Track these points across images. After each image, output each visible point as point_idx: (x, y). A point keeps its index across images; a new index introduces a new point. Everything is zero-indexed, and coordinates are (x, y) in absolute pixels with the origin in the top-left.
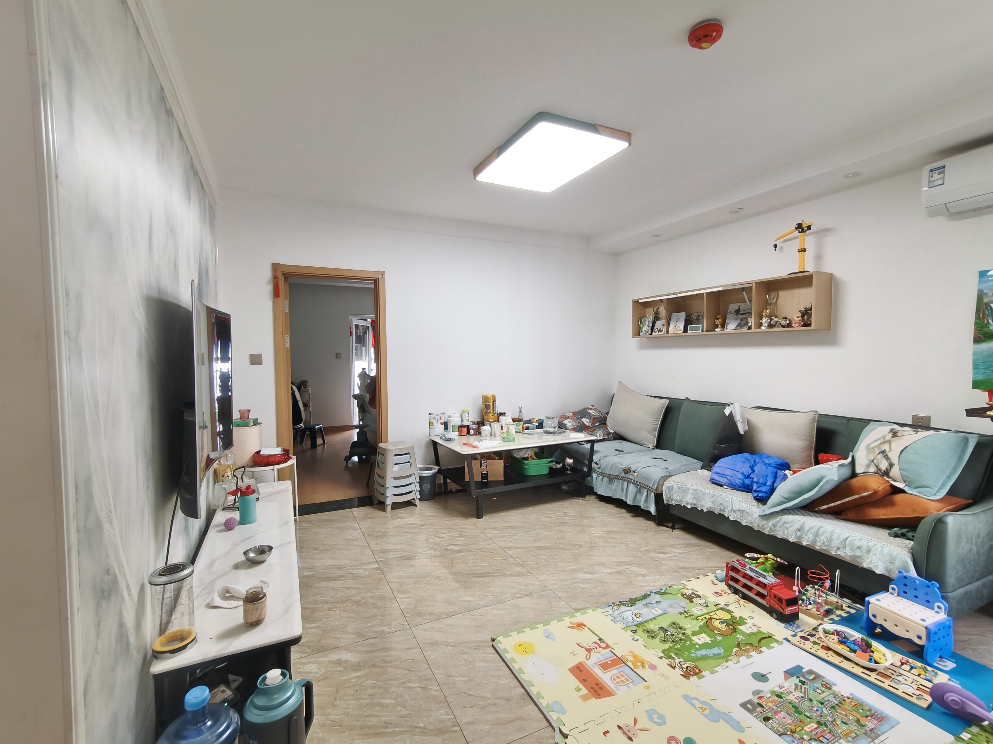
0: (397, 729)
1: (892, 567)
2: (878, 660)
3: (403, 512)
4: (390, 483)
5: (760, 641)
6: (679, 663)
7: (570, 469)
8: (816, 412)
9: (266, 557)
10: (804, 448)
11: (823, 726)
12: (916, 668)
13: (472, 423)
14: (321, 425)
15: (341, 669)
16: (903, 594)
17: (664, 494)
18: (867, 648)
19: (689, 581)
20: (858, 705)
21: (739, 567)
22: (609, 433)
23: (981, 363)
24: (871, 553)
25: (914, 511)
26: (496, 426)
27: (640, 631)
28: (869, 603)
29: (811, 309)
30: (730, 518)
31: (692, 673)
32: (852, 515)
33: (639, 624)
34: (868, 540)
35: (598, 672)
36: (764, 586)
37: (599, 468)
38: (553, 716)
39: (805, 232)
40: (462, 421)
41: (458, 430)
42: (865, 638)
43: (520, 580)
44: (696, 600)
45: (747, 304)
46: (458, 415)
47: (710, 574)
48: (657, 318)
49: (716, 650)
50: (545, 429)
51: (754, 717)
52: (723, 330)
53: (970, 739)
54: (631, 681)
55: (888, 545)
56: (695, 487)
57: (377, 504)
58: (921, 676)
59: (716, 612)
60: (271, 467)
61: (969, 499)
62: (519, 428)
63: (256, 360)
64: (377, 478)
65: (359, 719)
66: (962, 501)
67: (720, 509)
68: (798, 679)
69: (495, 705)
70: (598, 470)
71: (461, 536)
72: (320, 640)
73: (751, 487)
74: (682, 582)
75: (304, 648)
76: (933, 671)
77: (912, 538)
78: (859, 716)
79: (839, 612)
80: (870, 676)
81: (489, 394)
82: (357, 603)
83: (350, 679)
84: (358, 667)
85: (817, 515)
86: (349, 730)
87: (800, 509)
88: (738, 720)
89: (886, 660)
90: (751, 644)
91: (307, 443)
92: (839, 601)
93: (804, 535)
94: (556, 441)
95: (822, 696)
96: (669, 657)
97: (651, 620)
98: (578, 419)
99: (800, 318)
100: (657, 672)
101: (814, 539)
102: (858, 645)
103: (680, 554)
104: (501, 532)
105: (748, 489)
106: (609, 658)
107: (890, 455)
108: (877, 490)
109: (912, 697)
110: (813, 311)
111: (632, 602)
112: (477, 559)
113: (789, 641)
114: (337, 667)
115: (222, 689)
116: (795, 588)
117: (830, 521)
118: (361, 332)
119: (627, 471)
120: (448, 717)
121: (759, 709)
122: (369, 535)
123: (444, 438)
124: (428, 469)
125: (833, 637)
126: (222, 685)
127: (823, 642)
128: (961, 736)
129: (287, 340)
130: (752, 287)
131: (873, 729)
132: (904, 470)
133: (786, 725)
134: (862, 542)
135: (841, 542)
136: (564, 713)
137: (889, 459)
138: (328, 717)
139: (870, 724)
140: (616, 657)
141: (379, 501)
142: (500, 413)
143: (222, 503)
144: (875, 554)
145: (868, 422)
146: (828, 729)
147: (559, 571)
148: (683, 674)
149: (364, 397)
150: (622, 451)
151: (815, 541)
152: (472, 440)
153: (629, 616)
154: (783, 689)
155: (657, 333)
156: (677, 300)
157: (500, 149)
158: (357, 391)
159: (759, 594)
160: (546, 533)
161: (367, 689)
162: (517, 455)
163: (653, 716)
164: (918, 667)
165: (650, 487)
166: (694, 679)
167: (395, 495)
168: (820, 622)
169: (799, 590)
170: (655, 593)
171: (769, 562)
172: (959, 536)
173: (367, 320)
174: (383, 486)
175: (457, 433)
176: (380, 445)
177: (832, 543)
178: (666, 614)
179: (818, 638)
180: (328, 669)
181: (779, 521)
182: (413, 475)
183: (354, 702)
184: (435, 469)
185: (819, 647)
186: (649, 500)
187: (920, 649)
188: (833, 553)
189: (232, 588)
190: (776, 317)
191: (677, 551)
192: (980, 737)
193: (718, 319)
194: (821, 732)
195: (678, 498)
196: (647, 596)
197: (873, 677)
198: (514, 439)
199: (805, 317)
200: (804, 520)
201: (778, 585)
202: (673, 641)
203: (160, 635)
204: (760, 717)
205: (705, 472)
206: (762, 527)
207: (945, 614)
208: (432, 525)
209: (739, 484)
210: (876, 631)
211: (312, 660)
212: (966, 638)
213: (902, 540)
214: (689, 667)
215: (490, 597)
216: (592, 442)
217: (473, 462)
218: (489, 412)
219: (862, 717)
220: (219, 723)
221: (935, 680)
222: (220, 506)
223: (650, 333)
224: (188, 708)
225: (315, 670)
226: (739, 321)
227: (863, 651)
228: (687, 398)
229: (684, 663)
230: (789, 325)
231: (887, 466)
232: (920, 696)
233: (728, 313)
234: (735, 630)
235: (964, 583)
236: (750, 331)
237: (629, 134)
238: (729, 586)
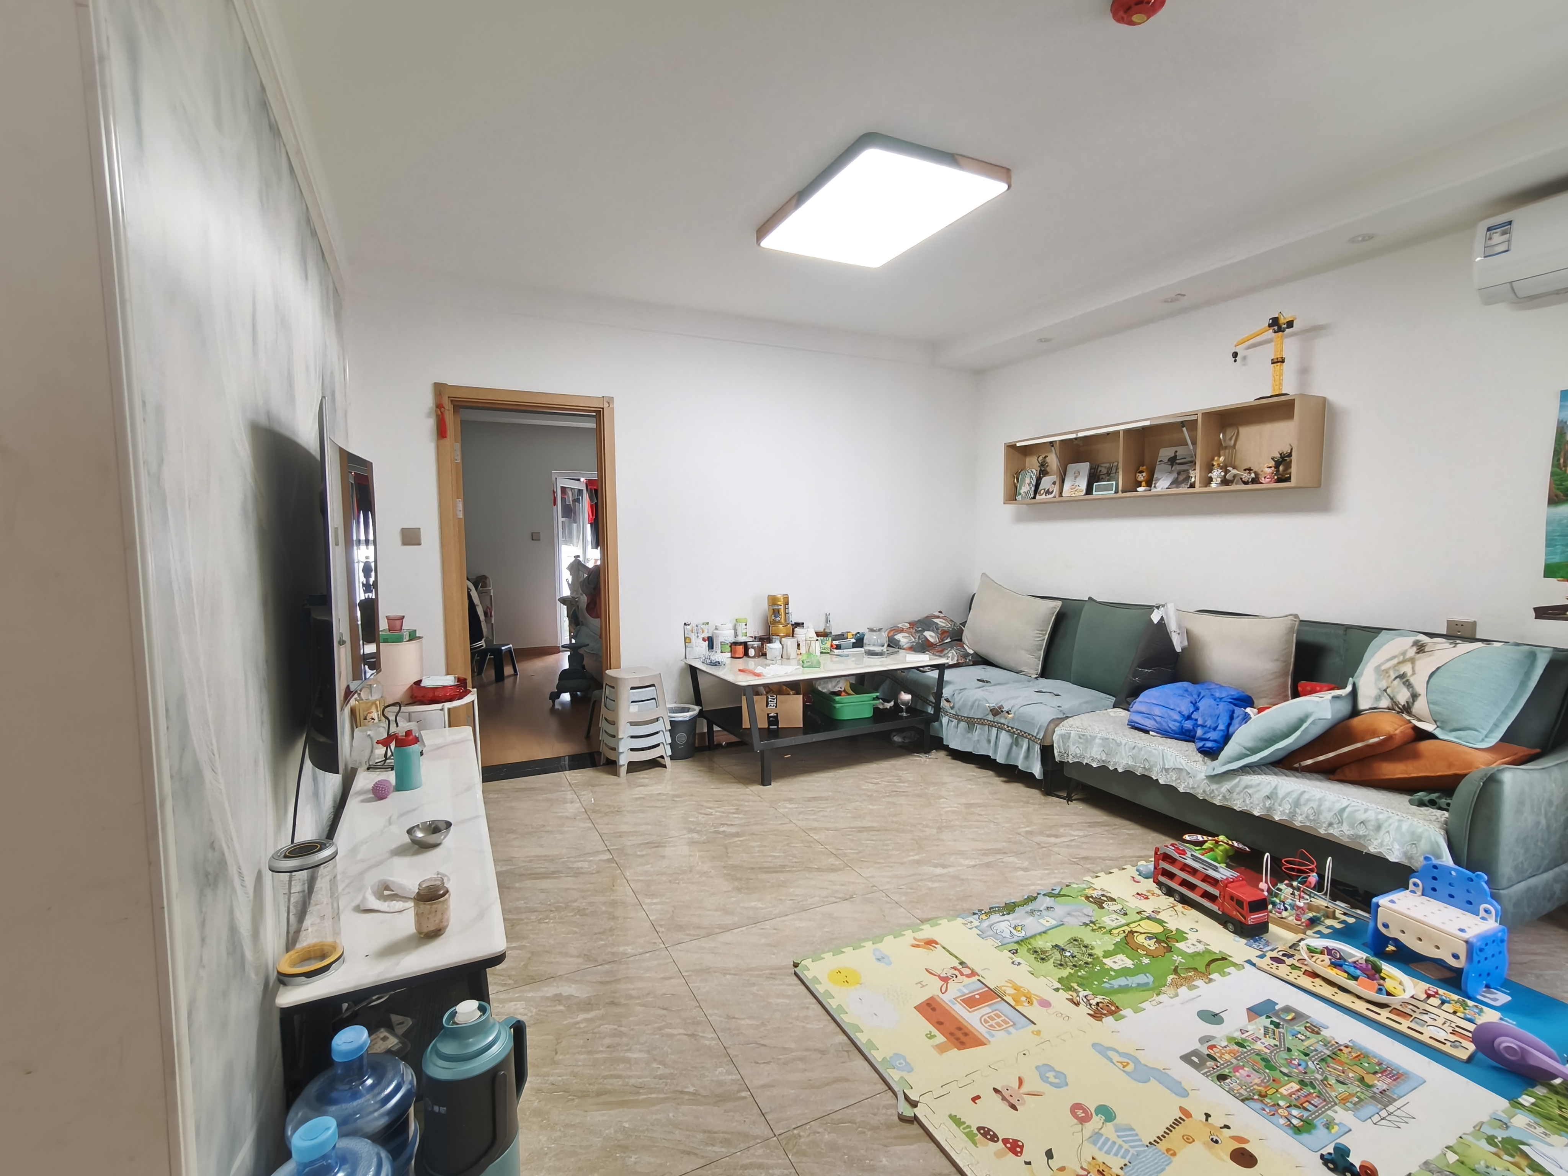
0: (654, 1096)
1: (1415, 852)
2: (1391, 990)
3: (646, 776)
4: (625, 731)
5: (1208, 965)
6: (1085, 997)
7: (906, 709)
8: (1296, 616)
9: (442, 837)
10: (1275, 672)
11: (1309, 1087)
12: (1449, 1002)
13: (751, 639)
14: (511, 646)
15: (561, 1008)
16: (1431, 892)
17: (1055, 745)
18: (1374, 973)
19: (1097, 877)
20: (1361, 1056)
21: (1176, 855)
22: (966, 655)
23: (1558, 536)
24: (1383, 831)
25: (1450, 765)
26: (790, 642)
27: (1023, 950)
28: (1378, 906)
29: (1290, 455)
30: (1160, 781)
31: (1105, 1012)
32: (1352, 773)
33: (1022, 941)
34: (1378, 810)
35: (961, 1011)
36: (1214, 882)
37: (952, 708)
38: (894, 1076)
39: (1283, 331)
40: (736, 635)
41: (729, 649)
42: (1372, 958)
43: (833, 876)
44: (1109, 906)
45: (1189, 448)
46: (730, 626)
47: (1128, 867)
48: (1043, 472)
49: (1141, 979)
50: (867, 648)
51: (1203, 1074)
52: (1150, 490)
53: (1533, 1104)
54: (1012, 1023)
55: (1410, 817)
56: (1104, 735)
57: (604, 764)
58: (1457, 1014)
59: (1140, 923)
60: (439, 706)
61: (1537, 747)
62: (825, 646)
63: (411, 537)
64: (603, 724)
65: (594, 1080)
66: (1523, 751)
67: (1144, 768)
68: (1270, 1020)
69: (801, 1059)
70: (951, 711)
71: (738, 811)
72: (526, 966)
73: (1192, 734)
74: (1085, 879)
75: (502, 978)
76: (1476, 1006)
77: (1445, 807)
78: (1362, 1073)
79: (1329, 922)
80: (1379, 1014)
81: (779, 593)
82: (580, 912)
83: (578, 1023)
84: (587, 1005)
85: (1297, 774)
86: (579, 1097)
87: (1269, 766)
88: (1178, 1079)
89: (1404, 990)
90: (1195, 969)
91: (490, 674)
92: (1330, 905)
93: (1276, 804)
94: (885, 666)
95: (1306, 1043)
96: (1071, 989)
97: (1040, 934)
98: (917, 632)
99: (1273, 468)
100: (1050, 1010)
101: (1291, 810)
102: (1361, 969)
103: (1081, 837)
104: (800, 805)
105: (1188, 736)
106: (978, 990)
107: (1412, 680)
108: (1392, 733)
109: (1445, 1044)
110: (1294, 457)
111: (1009, 908)
112: (765, 846)
113: (1254, 965)
114: (555, 1006)
115: (382, 1036)
116: (1263, 885)
117: (1318, 783)
118: (571, 499)
119: (996, 712)
120: (730, 1077)
121: (1210, 1063)
122: (594, 811)
123: (709, 661)
124: (683, 710)
125: (1321, 957)
126: (382, 1030)
127: (1306, 965)
128: (1520, 1100)
129: (460, 506)
130: (1197, 420)
131: (1384, 1090)
132: (1434, 703)
133: (1252, 1086)
134: (1369, 813)
135: (1335, 814)
136: (911, 1070)
137: (1412, 687)
138: (546, 1078)
139: (1380, 1084)
140: (987, 989)
141: (608, 759)
142: (795, 623)
143: (366, 759)
144: (1388, 832)
145: (1377, 631)
146: (1316, 1091)
147: (895, 863)
148: (1092, 1013)
149: (577, 601)
150: (987, 682)
151: (1293, 814)
152: (751, 664)
153: (1005, 930)
154: (1247, 1034)
155: (1044, 496)
156: (1076, 442)
157: (801, 196)
158: (566, 592)
159: (1206, 895)
160: (871, 807)
161: (604, 1038)
162: (823, 688)
163: (1047, 1075)
164: (1453, 1000)
165: (1033, 736)
166: (1109, 1020)
167: (632, 750)
168: (1301, 936)
169: (1269, 888)
170: (1044, 895)
171: (1221, 848)
172: (1521, 803)
173: (579, 480)
174: (614, 736)
175: (729, 655)
176: (608, 672)
177: (1321, 817)
178: (1062, 926)
179: (1298, 960)
180: (542, 1008)
181: (1237, 785)
182: (661, 719)
183: (585, 1056)
184: (694, 710)
185: (1300, 973)
186: (1031, 756)
187: (1454, 975)
188: (1322, 831)
189: (393, 882)
190: (1234, 468)
191: (1075, 833)
192: (1550, 1102)
193: (1141, 472)
194: (1306, 1096)
195: (1078, 752)
196: (1031, 899)
197: (1383, 1016)
198: (819, 663)
199: (1281, 468)
200: (1276, 782)
201: (1237, 881)
202: (1075, 966)
203: (288, 950)
204: (1211, 1074)
205: (1121, 713)
206: (1211, 793)
207: (1496, 921)
208: (692, 795)
209: (1174, 728)
210: (1387, 949)
211: (517, 995)
212: (1527, 958)
213: (1431, 810)
214: (1101, 1002)
215: (788, 902)
216: (941, 668)
217: (755, 698)
218: (779, 622)
219: (1368, 1073)
220: (384, 1082)
221: (1480, 1019)
222: (364, 763)
223: (1033, 496)
224: (336, 1058)
225: (522, 1011)
226: (1175, 475)
227: (1368, 978)
228: (1090, 598)
229: (1093, 997)
230: (1255, 481)
231: (1409, 698)
232: (1457, 1043)
233: (1158, 463)
234: (1169, 949)
235: (1528, 874)
236: (1192, 490)
237: (1008, 170)
238: (1160, 884)
